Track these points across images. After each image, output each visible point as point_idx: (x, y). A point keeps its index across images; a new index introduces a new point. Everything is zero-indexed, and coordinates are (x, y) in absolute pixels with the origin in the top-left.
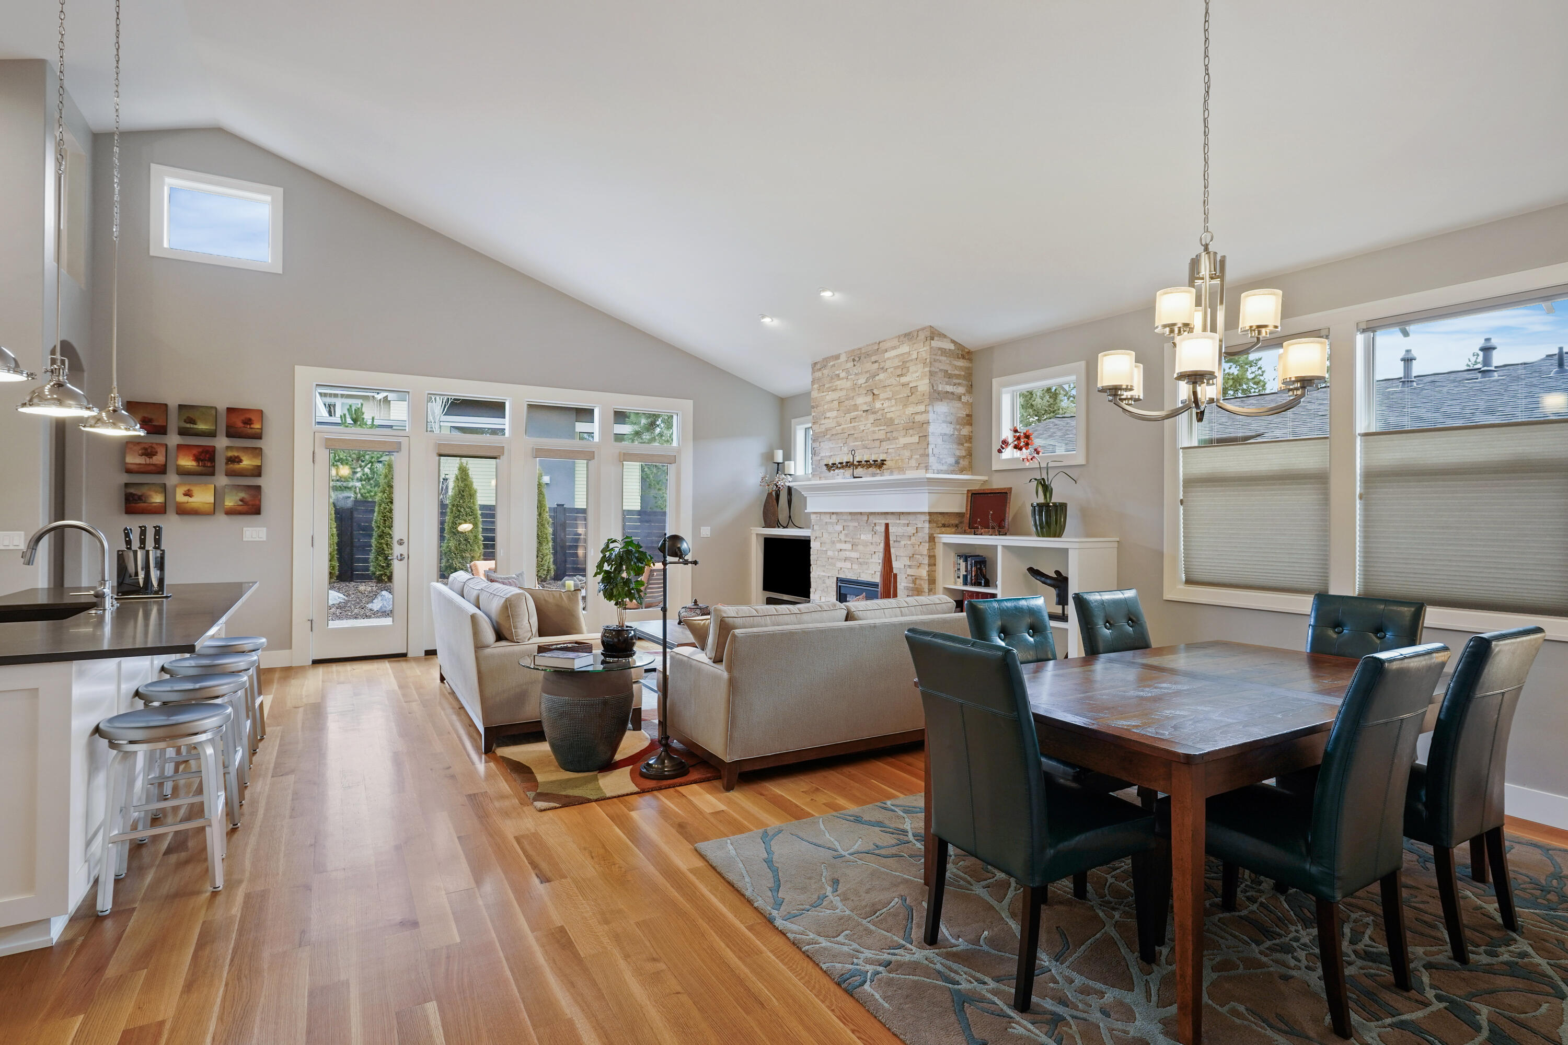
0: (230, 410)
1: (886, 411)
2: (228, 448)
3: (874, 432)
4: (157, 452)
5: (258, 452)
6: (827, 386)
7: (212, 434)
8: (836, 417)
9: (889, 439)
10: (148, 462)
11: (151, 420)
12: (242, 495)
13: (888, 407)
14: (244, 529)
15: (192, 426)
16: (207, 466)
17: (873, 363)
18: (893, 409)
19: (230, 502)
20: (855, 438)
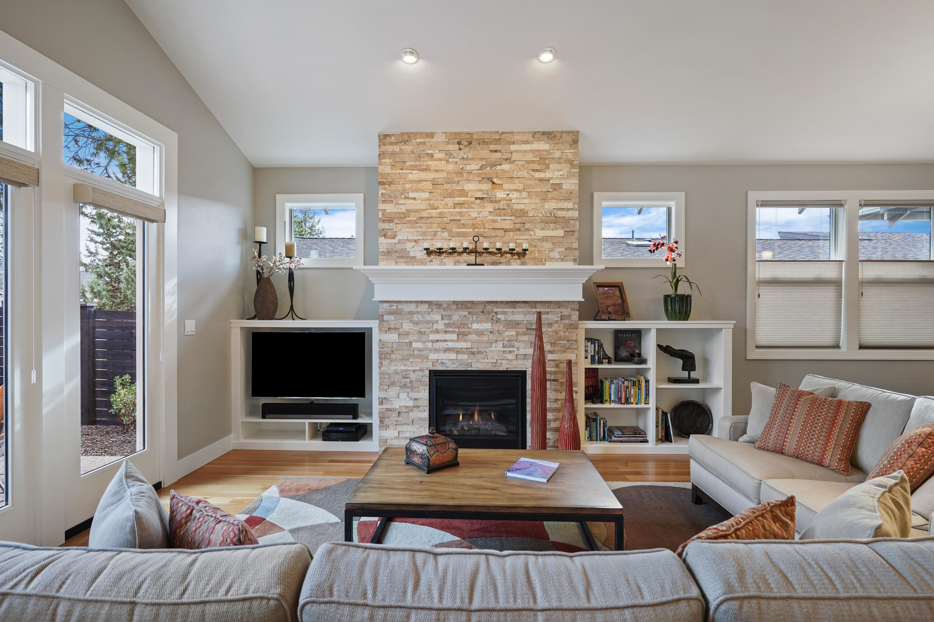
1: (513, 201)
3: (493, 221)
6: (408, 164)
8: (429, 199)
9: (519, 230)
13: (517, 198)
17: (491, 151)
18: (525, 201)
20: (463, 224)
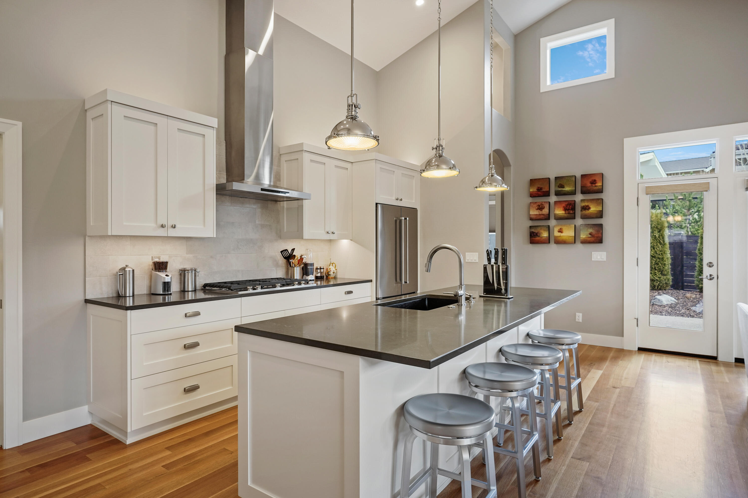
0: (583, 176)
2: (582, 201)
4: (544, 207)
5: (601, 202)
7: (573, 193)
10: (540, 213)
11: (541, 189)
12: (591, 230)
14: (593, 253)
15: (562, 189)
16: (571, 214)
19: (583, 236)
